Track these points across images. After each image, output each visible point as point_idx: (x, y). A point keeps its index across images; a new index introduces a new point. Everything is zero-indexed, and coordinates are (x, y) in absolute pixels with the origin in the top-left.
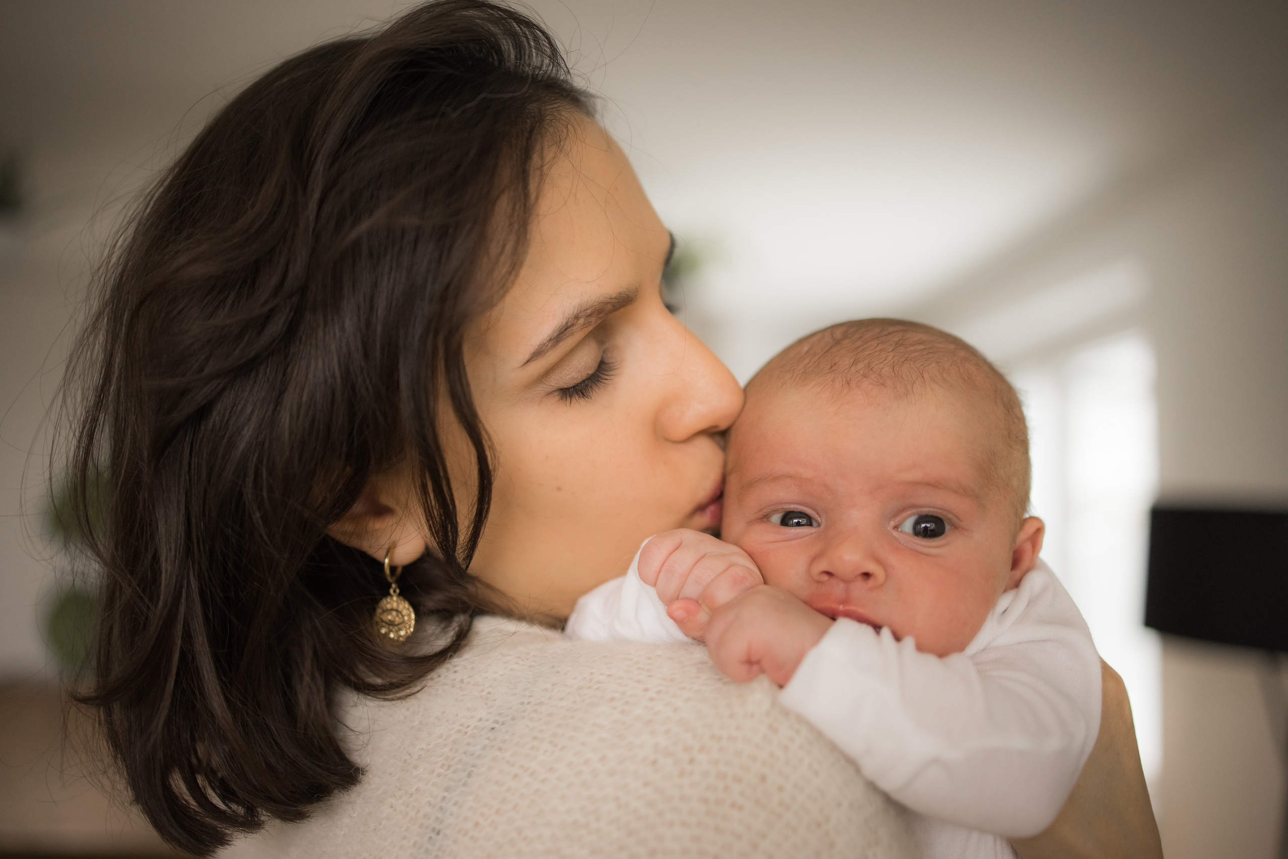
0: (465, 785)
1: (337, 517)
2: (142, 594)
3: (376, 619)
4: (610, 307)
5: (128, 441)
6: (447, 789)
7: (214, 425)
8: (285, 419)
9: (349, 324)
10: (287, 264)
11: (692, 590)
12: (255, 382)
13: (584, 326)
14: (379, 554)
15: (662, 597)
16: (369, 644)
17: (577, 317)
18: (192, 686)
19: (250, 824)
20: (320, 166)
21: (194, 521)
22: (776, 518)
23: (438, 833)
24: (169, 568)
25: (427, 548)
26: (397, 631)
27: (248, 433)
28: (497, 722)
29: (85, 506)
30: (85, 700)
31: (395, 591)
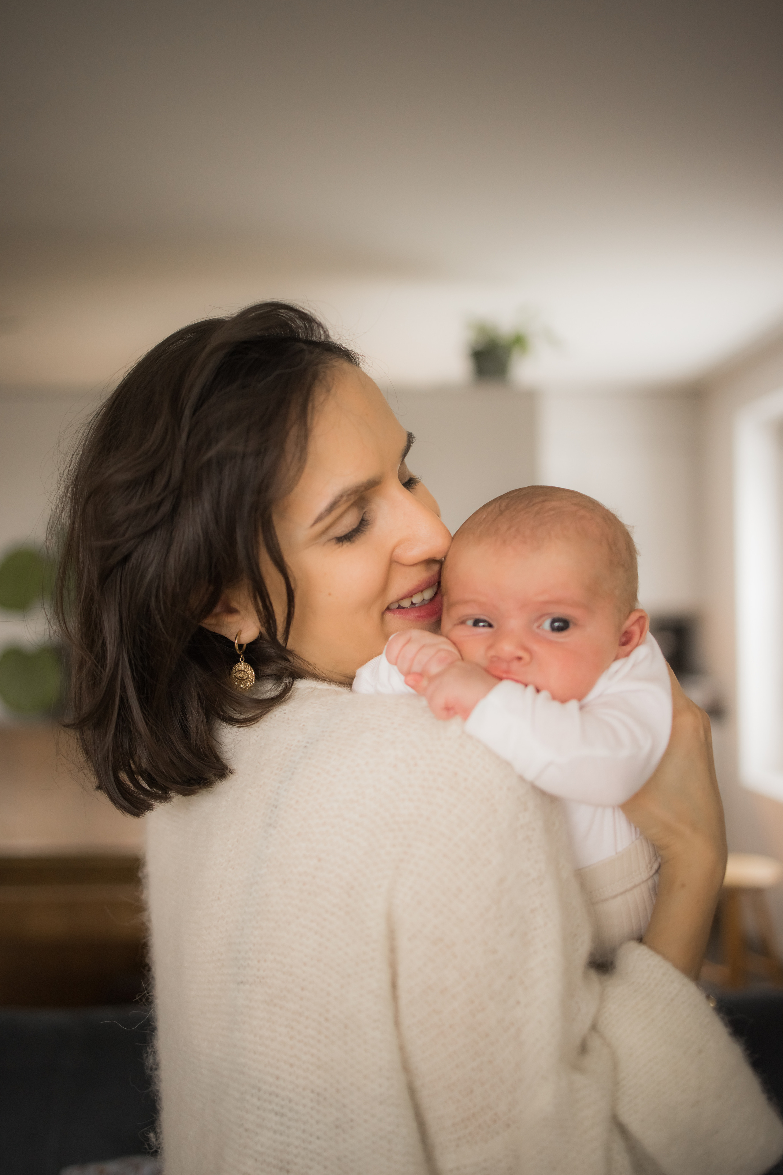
0: (290, 779)
1: (205, 617)
2: (97, 664)
3: (232, 676)
4: (363, 489)
5: (85, 574)
6: (281, 782)
7: (133, 565)
8: (171, 562)
9: (207, 506)
10: (171, 472)
11: (417, 668)
12: (155, 540)
13: (347, 501)
14: (232, 638)
15: (401, 671)
16: (229, 689)
17: (341, 496)
18: (127, 716)
19: (164, 798)
20: (187, 413)
21: (124, 621)
22: (470, 623)
23: (276, 807)
24: (112, 649)
25: (260, 633)
26: (245, 684)
27: (151, 571)
28: (308, 743)
29: (63, 614)
30: (67, 726)
31: (242, 660)
